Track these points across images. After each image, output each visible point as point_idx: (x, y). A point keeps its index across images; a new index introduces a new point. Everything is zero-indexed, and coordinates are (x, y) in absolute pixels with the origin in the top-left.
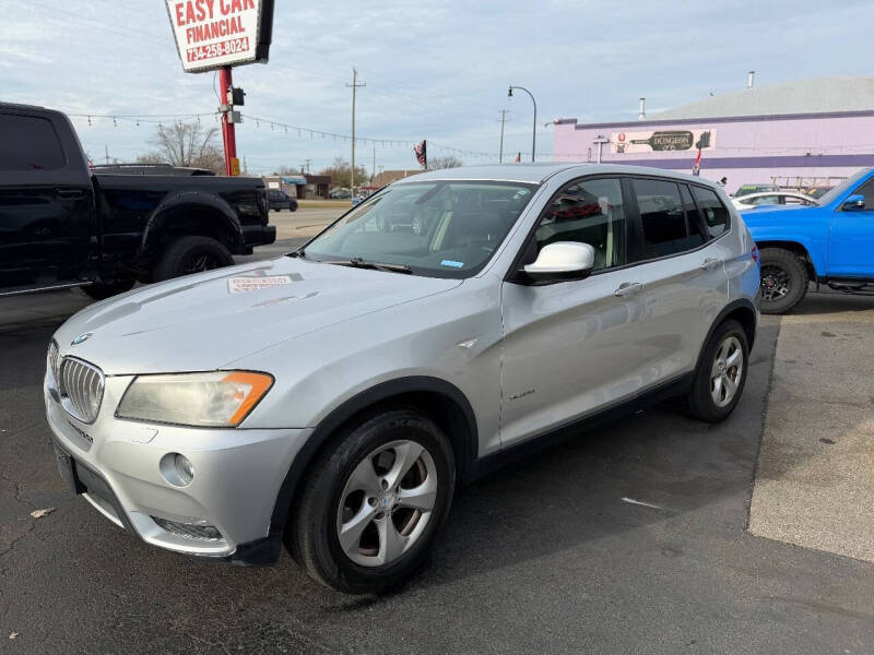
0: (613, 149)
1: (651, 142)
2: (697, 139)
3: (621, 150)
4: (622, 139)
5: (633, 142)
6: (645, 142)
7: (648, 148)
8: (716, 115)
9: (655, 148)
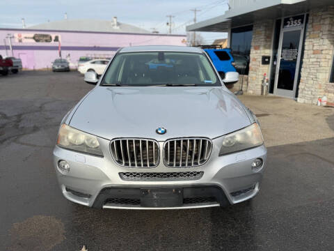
0: (17, 41)
1: (34, 38)
2: (53, 38)
3: (20, 41)
4: (20, 36)
5: (26, 38)
6: (31, 38)
7: (33, 41)
8: (57, 29)
9: (37, 41)
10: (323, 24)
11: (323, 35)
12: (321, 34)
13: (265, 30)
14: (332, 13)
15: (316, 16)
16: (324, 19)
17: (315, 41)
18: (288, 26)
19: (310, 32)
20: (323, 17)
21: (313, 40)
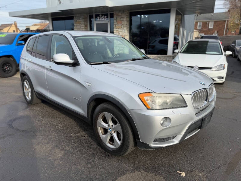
10: (123, 21)
11: (123, 27)
12: (122, 26)
13: (84, 21)
14: (126, 14)
15: (118, 15)
16: (123, 17)
17: (120, 30)
18: (98, 20)
19: (116, 25)
20: (122, 16)
21: (118, 30)
